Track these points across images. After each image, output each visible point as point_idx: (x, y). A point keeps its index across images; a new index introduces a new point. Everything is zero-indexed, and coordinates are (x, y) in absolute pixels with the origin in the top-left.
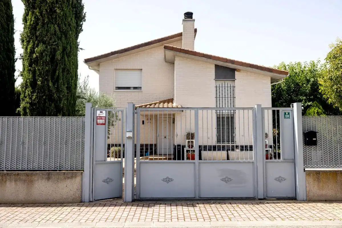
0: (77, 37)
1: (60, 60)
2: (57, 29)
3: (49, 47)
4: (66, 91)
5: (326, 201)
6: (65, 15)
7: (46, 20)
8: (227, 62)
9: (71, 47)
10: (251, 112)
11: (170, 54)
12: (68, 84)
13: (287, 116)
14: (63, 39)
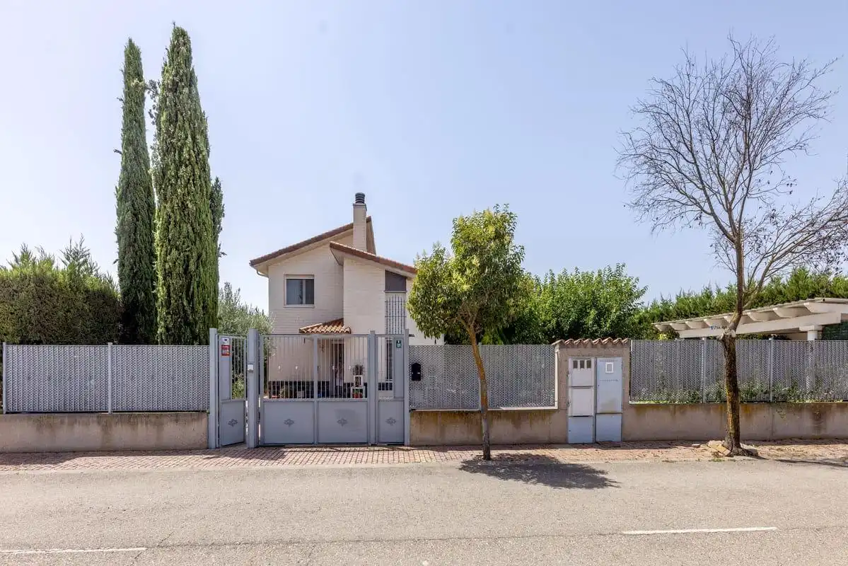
0: (215, 239)
1: (195, 271)
2: (190, 229)
3: (182, 254)
4: (201, 311)
5: (427, 446)
6: (199, 211)
7: (178, 217)
8: (395, 267)
9: (207, 253)
10: (366, 339)
11: (339, 254)
12: (203, 303)
13: (399, 345)
14: (198, 242)
